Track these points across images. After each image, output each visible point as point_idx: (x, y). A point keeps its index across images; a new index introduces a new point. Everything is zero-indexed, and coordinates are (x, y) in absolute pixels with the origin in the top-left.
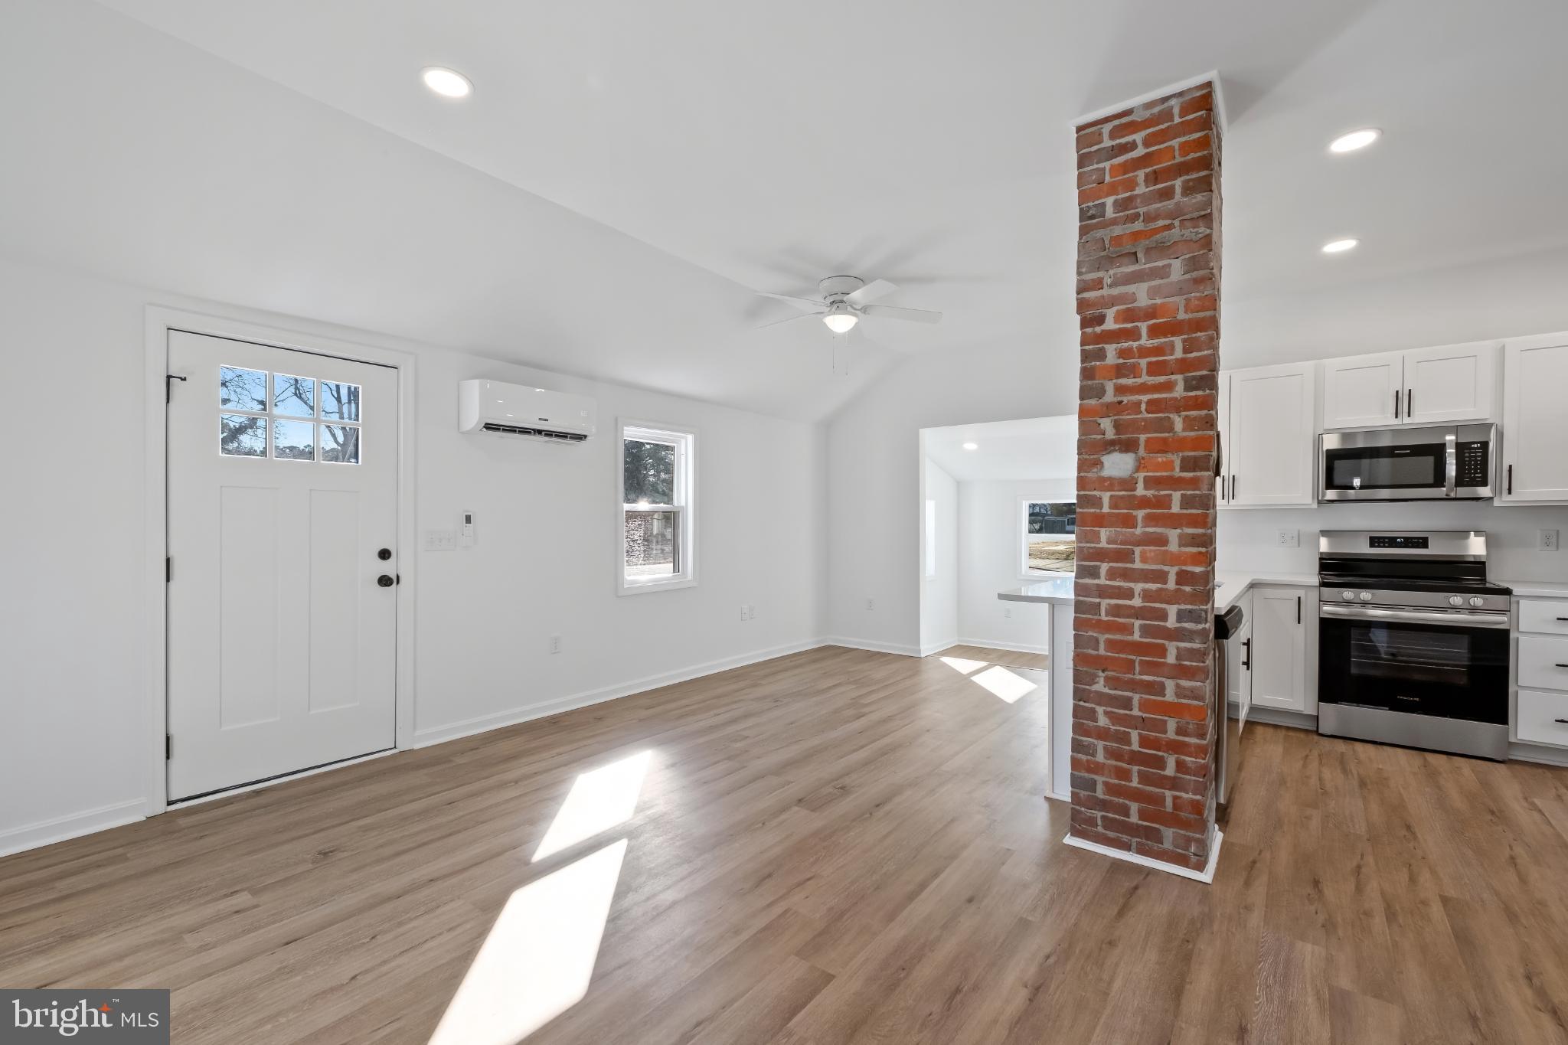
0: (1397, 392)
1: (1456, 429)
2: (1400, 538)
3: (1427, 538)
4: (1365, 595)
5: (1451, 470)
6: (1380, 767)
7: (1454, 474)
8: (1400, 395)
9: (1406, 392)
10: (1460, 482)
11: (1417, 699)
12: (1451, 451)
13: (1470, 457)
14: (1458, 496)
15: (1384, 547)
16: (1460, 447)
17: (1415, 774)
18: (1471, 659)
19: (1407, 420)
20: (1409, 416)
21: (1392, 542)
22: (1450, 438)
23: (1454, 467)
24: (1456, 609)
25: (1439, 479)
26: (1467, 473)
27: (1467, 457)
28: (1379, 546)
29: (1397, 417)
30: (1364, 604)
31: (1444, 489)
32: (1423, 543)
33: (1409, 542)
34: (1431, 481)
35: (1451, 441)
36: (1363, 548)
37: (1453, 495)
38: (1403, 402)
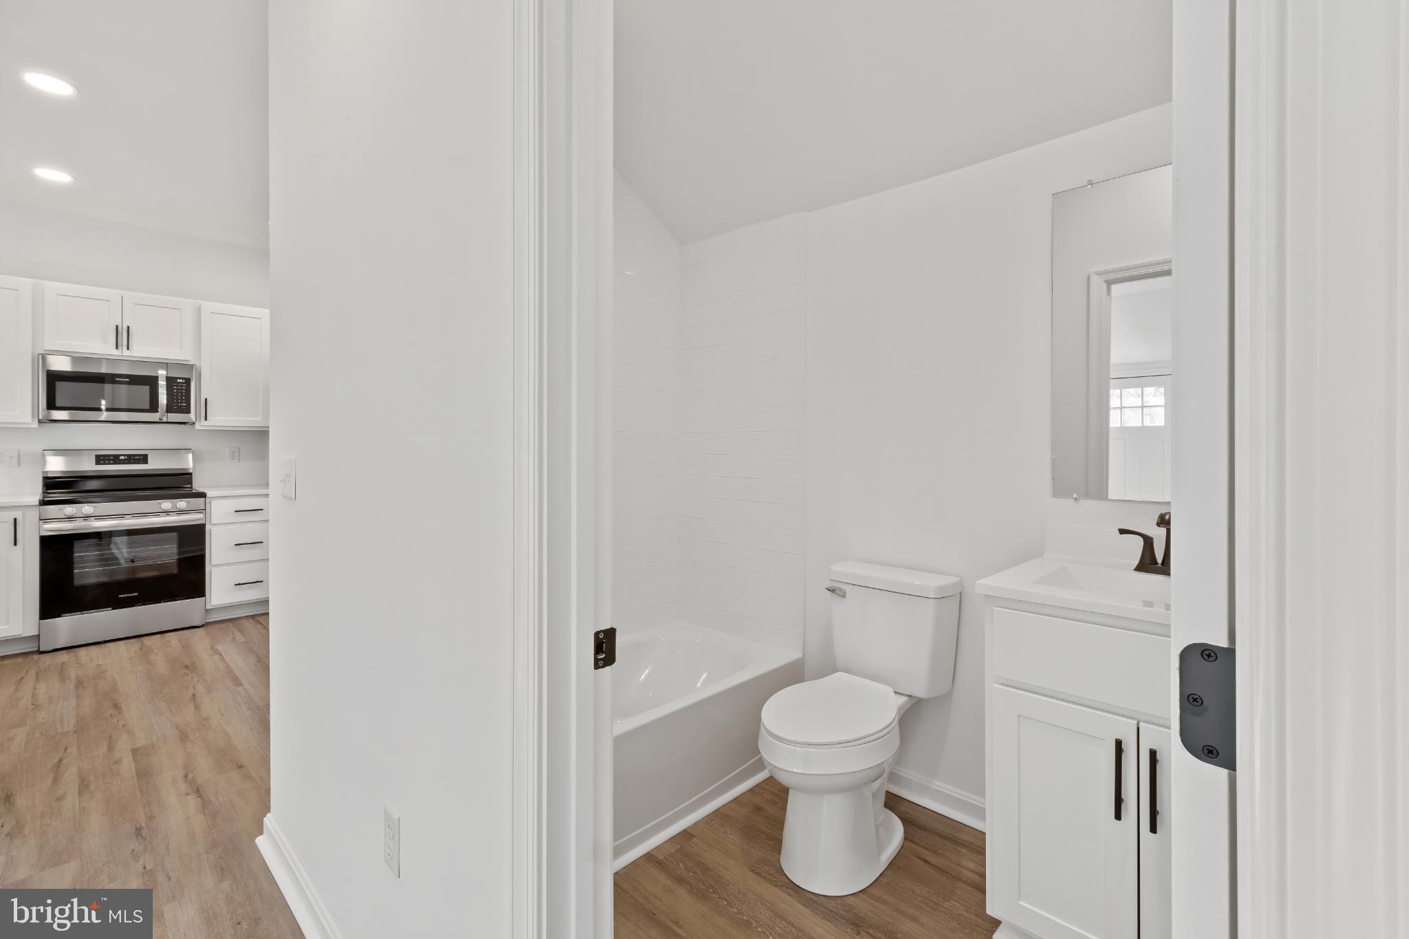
0: (117, 326)
1: (166, 365)
2: (122, 455)
3: (147, 455)
4: (87, 509)
5: (163, 399)
6: (100, 663)
7: (165, 402)
8: (120, 329)
9: (125, 328)
10: (170, 409)
11: (136, 594)
12: (162, 383)
13: (177, 389)
14: (169, 421)
15: (109, 464)
16: (171, 381)
17: (130, 658)
18: (179, 553)
19: (126, 353)
20: (128, 349)
21: (115, 459)
22: (162, 373)
23: (165, 397)
24: (167, 513)
25: (154, 407)
26: (175, 403)
27: (175, 389)
28: (104, 464)
29: (117, 348)
30: (86, 517)
31: (158, 414)
32: (143, 459)
33: (131, 459)
34: (147, 407)
35: (162, 375)
36: (88, 465)
37: (165, 420)
38: (122, 336)
